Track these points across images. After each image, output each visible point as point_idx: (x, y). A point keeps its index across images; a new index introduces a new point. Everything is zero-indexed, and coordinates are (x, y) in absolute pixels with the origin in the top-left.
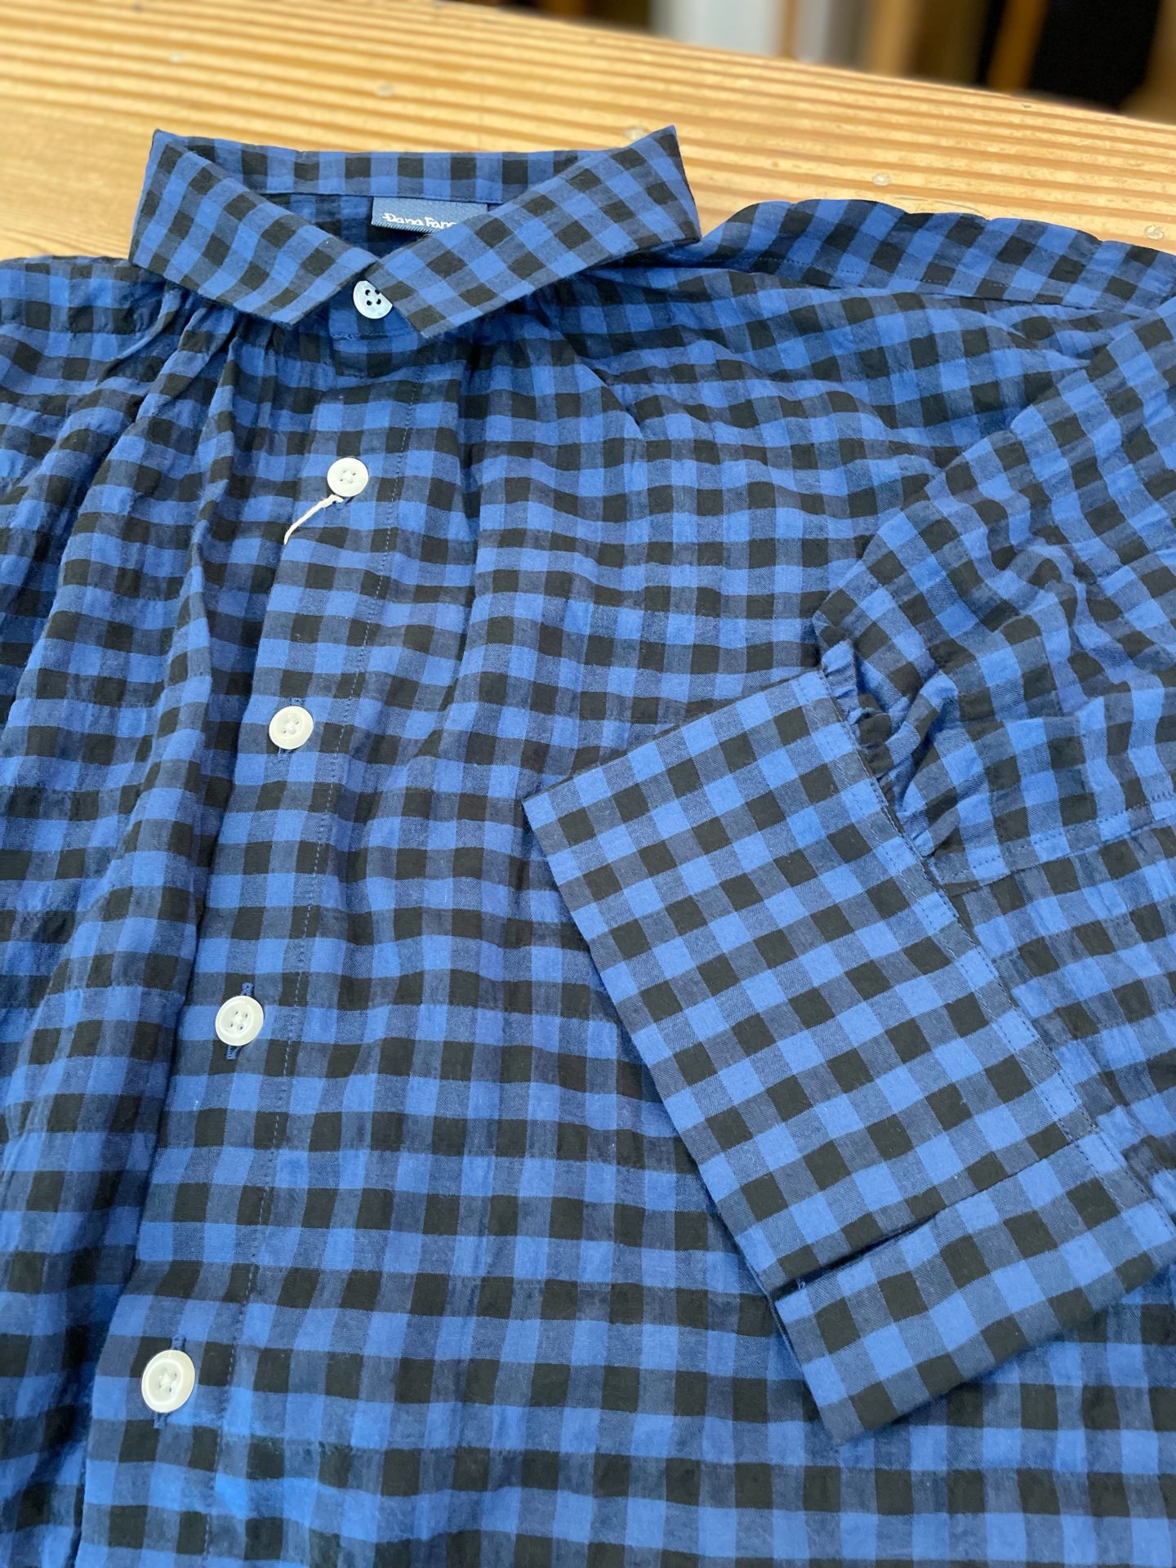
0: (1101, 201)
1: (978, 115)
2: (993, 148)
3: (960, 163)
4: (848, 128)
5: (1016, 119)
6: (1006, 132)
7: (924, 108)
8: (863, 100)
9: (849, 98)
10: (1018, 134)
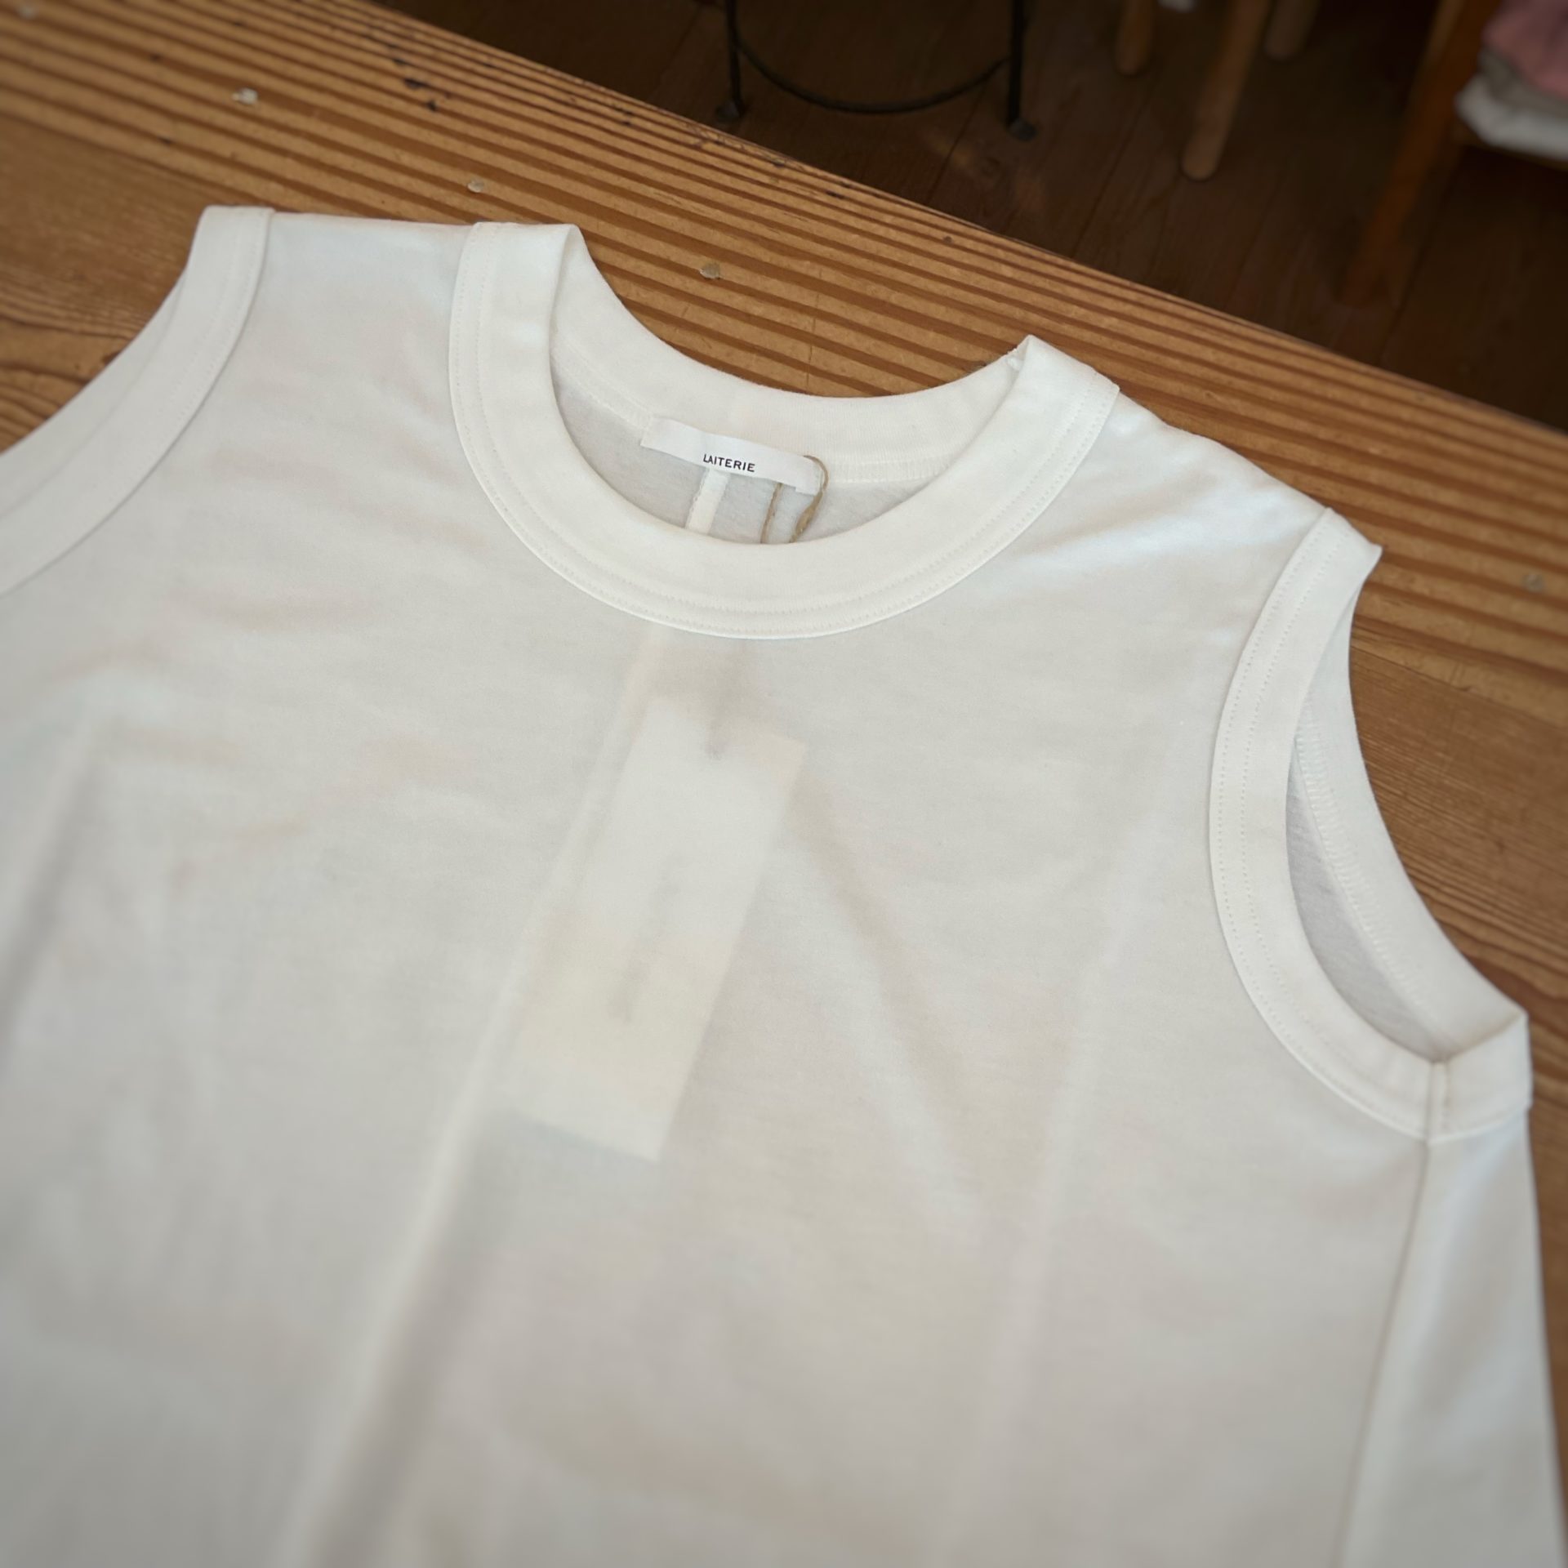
0: (1483, 534)
1: (1365, 402)
2: (1375, 449)
3: (1336, 463)
4: (1220, 400)
5: (1406, 413)
6: (1392, 429)
7: (1307, 384)
8: (1241, 365)
9: (1226, 360)
10: (1405, 433)
